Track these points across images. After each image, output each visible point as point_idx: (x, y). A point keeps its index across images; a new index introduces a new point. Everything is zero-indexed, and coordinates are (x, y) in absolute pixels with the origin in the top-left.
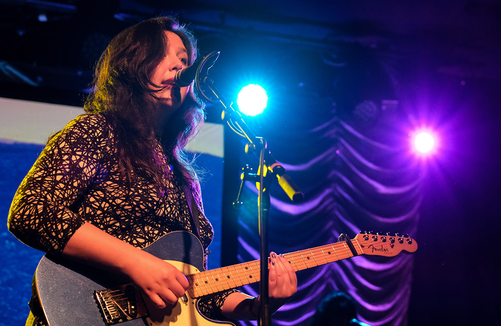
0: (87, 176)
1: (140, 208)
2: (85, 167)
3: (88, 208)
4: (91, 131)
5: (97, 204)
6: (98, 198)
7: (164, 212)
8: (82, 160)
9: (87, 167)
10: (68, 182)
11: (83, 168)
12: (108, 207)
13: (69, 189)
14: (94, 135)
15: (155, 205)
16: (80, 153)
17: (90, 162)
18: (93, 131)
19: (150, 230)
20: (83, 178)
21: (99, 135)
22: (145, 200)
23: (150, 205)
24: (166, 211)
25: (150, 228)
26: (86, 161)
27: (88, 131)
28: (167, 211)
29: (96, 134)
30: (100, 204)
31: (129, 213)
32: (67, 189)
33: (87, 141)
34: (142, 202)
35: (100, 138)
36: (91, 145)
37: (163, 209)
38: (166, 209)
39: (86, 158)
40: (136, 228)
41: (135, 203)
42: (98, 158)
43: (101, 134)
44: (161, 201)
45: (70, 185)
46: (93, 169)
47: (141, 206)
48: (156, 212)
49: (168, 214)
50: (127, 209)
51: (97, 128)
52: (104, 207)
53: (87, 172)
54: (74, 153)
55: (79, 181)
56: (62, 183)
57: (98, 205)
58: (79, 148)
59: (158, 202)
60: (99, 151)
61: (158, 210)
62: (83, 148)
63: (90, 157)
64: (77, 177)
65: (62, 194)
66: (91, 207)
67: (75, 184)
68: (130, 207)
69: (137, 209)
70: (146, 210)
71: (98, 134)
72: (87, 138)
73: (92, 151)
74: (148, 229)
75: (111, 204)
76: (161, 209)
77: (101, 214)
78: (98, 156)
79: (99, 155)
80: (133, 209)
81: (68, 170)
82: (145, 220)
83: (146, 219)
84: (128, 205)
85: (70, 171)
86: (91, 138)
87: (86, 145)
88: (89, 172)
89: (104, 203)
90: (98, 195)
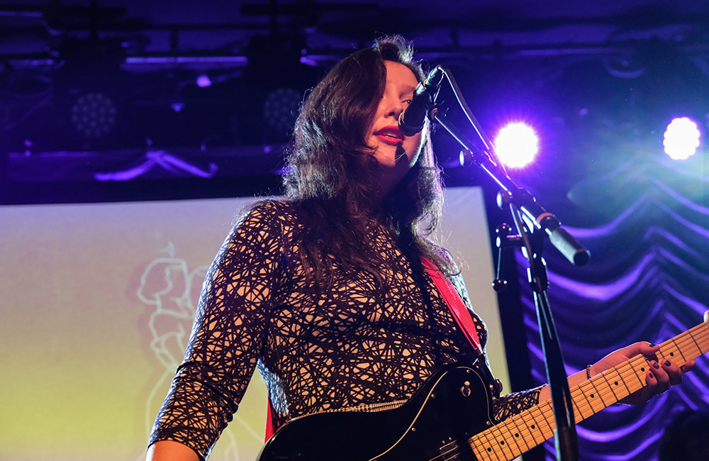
0: (254, 304)
1: (339, 319)
2: (248, 293)
3: (278, 338)
4: (250, 238)
5: (286, 328)
6: (285, 320)
7: (383, 315)
8: (242, 285)
9: (251, 291)
10: (226, 325)
11: (245, 295)
12: (300, 330)
13: (230, 333)
14: (257, 241)
15: (363, 309)
16: (238, 277)
17: (255, 282)
18: (253, 236)
19: (373, 347)
20: (248, 309)
21: (265, 238)
22: (343, 306)
23: (353, 311)
24: (386, 313)
25: (371, 343)
26: (248, 284)
27: (247, 240)
28: (388, 312)
29: (259, 239)
30: (290, 328)
31: (329, 331)
32: (226, 334)
33: (246, 255)
34: (339, 311)
35: (266, 241)
36: (253, 258)
37: (380, 311)
38: (384, 309)
39: (248, 279)
40: (349, 349)
41: (330, 315)
42: (270, 271)
43: (267, 234)
44: (372, 301)
45: (229, 328)
46: (263, 289)
47: (340, 316)
48: (368, 317)
49: (390, 316)
50: (324, 326)
51: (261, 228)
52: (296, 331)
53: (253, 297)
54: (230, 281)
55: (243, 316)
56: (217, 330)
57: (288, 330)
58: (236, 269)
59: (366, 304)
60: (268, 261)
61: (371, 314)
62: (243, 266)
63: (254, 276)
64: (237, 311)
65: (219, 346)
66: (281, 335)
67: (238, 322)
68: (327, 322)
69: (336, 322)
70: (351, 320)
71: (262, 237)
72: (246, 250)
73: (256, 266)
74: (368, 345)
75: (302, 325)
76: (376, 311)
77: (294, 342)
78: (268, 269)
79: (270, 266)
80: (331, 322)
81: (222, 309)
82: (358, 333)
83: (359, 331)
84: (323, 320)
85: (226, 309)
86: (252, 248)
87: (246, 261)
88: (257, 297)
89: (294, 325)
90: (285, 317)
